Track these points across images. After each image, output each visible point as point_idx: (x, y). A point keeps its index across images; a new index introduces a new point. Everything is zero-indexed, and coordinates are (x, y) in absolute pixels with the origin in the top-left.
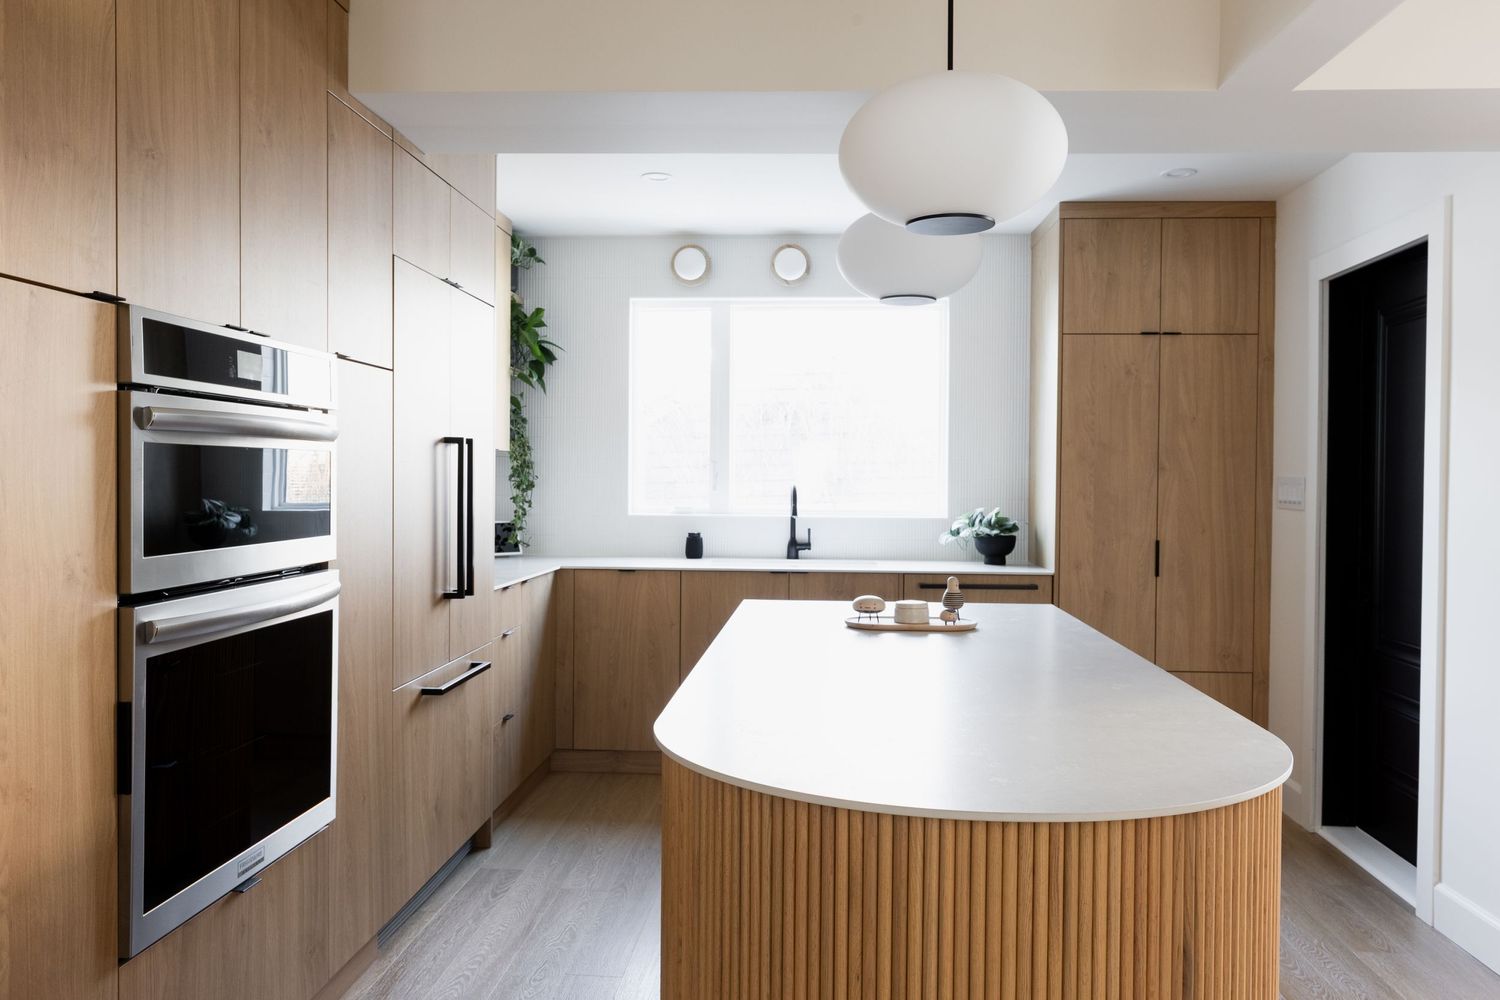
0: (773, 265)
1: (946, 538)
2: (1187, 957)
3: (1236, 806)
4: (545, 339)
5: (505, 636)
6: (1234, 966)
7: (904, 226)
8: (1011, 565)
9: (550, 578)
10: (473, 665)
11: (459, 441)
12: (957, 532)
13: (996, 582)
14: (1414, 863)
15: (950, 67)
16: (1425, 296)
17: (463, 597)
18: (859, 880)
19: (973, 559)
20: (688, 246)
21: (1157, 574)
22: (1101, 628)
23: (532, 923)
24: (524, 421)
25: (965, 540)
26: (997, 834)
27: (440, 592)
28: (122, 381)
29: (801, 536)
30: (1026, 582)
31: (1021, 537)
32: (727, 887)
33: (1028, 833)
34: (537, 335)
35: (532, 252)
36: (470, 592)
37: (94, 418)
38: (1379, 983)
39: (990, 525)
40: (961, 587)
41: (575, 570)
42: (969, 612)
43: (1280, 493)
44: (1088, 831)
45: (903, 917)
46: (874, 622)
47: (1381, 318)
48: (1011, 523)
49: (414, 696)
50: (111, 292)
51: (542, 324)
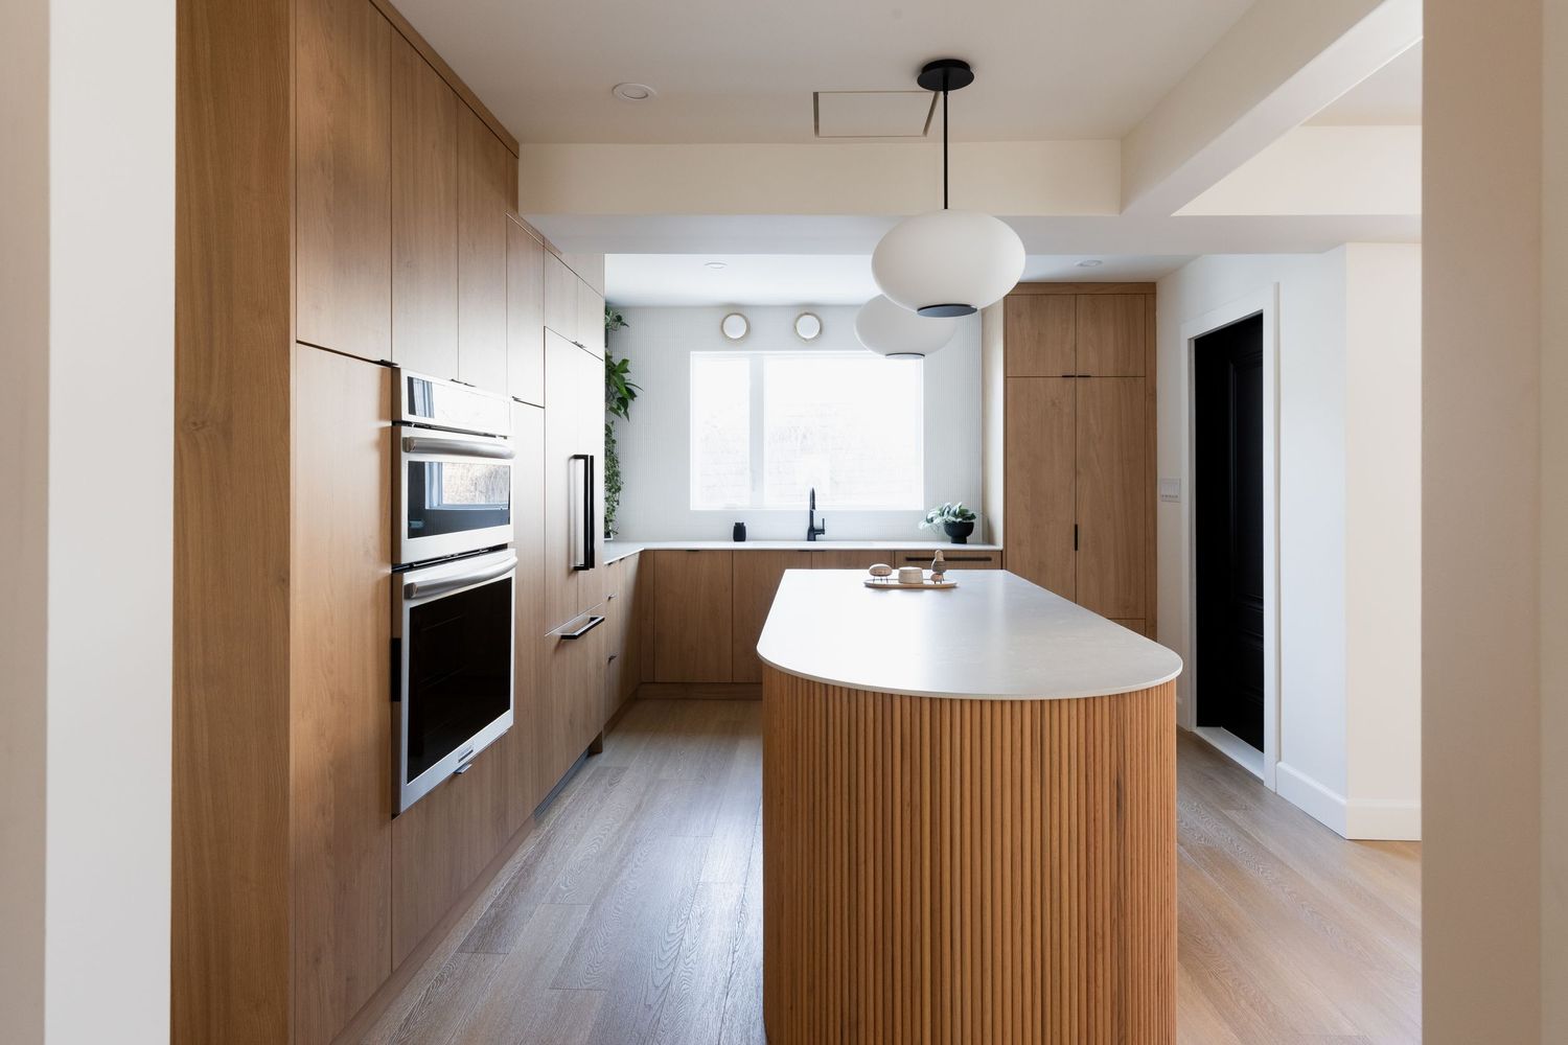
0: (795, 327)
1: (923, 525)
2: (1119, 787)
3: (1147, 690)
4: (631, 382)
5: (610, 598)
6: (1148, 794)
7: (916, 312)
8: (971, 544)
9: (637, 556)
10: (592, 619)
11: (585, 457)
12: (932, 520)
13: (961, 556)
14: (1263, 751)
15: (946, 207)
16: (1262, 351)
17: (588, 569)
18: (909, 741)
19: (943, 540)
20: (732, 314)
21: (1076, 549)
22: (1038, 582)
23: (641, 801)
24: (614, 442)
25: (938, 526)
26: (998, 708)
27: (572, 566)
28: (395, 419)
29: (817, 524)
30: (983, 556)
31: (977, 523)
32: (817, 751)
33: (1017, 707)
34: (623, 379)
35: (619, 318)
36: (593, 566)
37: (380, 445)
38: (1240, 830)
39: (955, 515)
40: (945, 559)
41: (655, 551)
42: (950, 576)
43: (1163, 490)
44: (1056, 705)
45: (938, 763)
46: (885, 582)
47: (1232, 366)
48: (970, 513)
49: (557, 640)
50: (388, 359)
51: (627, 371)
